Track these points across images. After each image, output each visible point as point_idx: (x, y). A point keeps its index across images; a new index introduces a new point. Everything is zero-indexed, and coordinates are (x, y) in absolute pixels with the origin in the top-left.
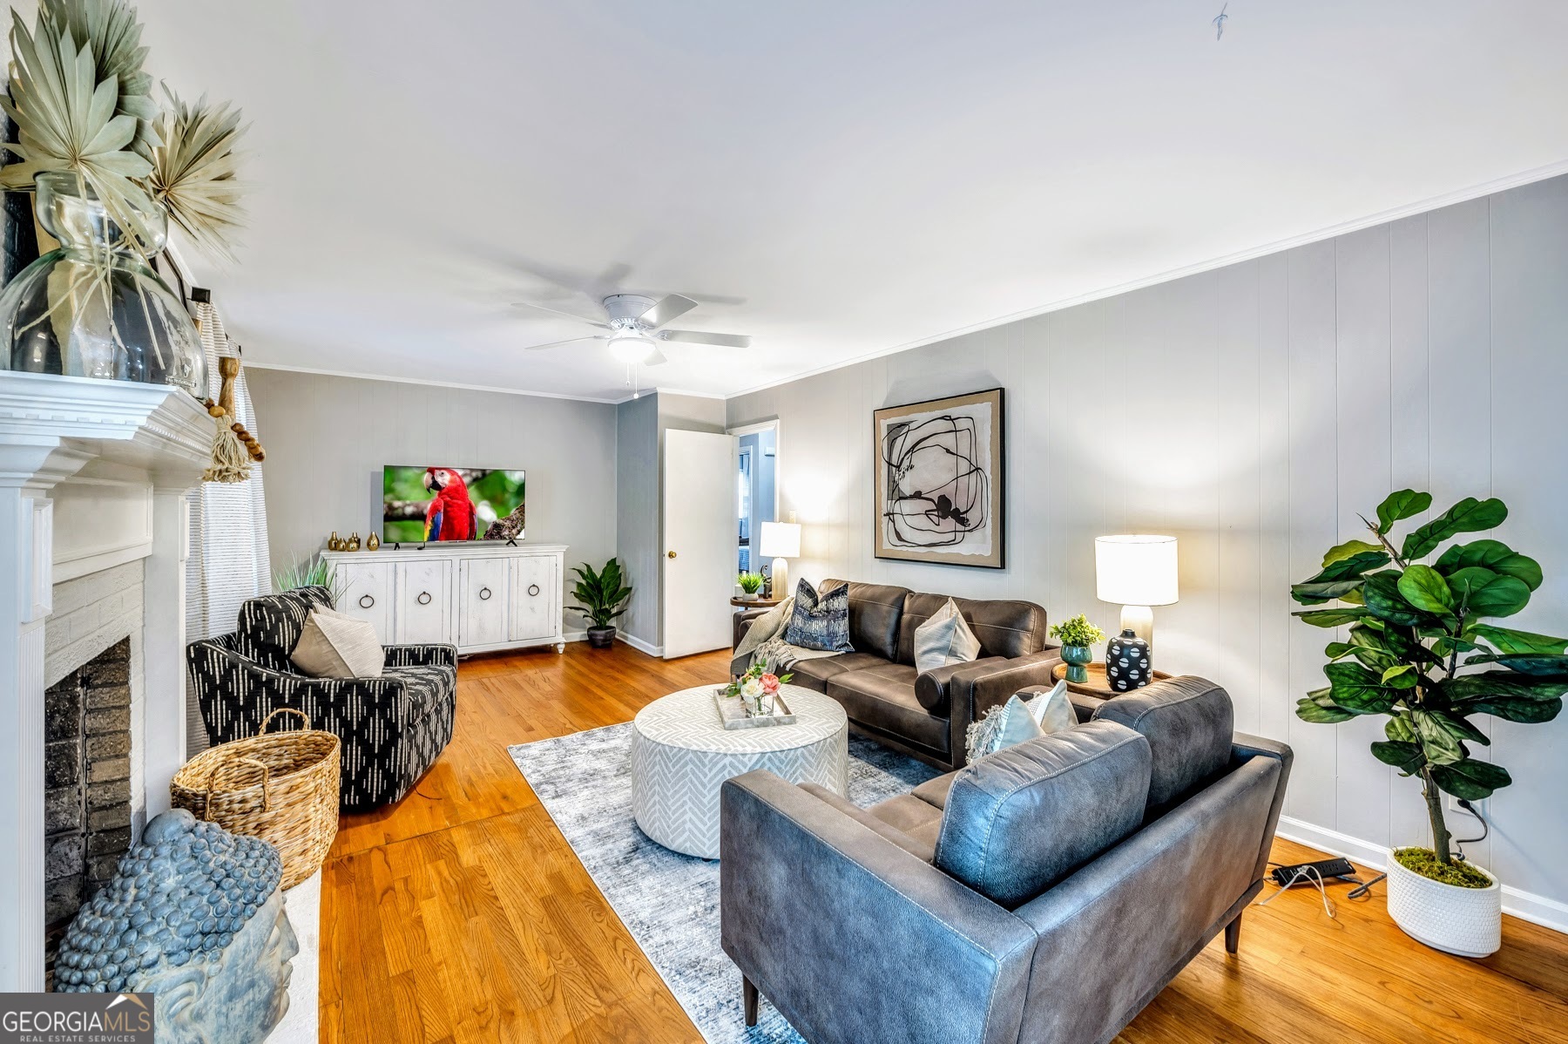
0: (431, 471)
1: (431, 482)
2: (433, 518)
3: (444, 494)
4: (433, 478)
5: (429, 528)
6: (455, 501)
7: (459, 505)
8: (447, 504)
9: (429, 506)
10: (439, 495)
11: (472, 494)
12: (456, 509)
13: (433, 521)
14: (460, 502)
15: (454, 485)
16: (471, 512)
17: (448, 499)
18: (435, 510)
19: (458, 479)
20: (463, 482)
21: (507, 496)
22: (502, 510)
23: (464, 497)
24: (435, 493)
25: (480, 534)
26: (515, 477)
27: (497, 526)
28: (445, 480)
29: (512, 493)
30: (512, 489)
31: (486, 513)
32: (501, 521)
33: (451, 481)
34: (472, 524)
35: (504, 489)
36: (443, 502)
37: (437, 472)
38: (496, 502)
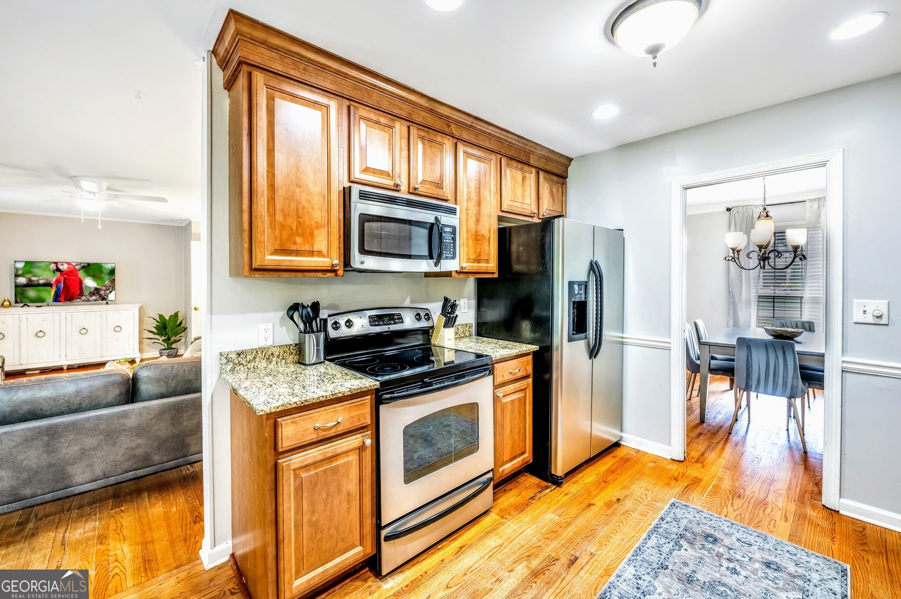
0: (56, 263)
1: (55, 268)
2: (57, 286)
3: (64, 274)
4: (57, 266)
5: (54, 290)
6: (70, 277)
7: (73, 279)
8: (65, 279)
9: (54, 280)
10: (61, 274)
11: (81, 274)
12: (71, 281)
13: (57, 287)
14: (74, 278)
15: (69, 269)
16: (81, 282)
17: (66, 276)
18: (58, 281)
19: (72, 267)
20: (75, 269)
21: (103, 275)
22: (100, 282)
23: (76, 275)
24: (58, 274)
25: (86, 293)
26: (109, 266)
27: (96, 289)
28: (64, 267)
29: (107, 274)
30: (106, 271)
31: (90, 283)
32: (100, 287)
33: (68, 268)
34: (81, 289)
35: (102, 272)
36: (63, 278)
37: (59, 264)
38: (95, 277)
